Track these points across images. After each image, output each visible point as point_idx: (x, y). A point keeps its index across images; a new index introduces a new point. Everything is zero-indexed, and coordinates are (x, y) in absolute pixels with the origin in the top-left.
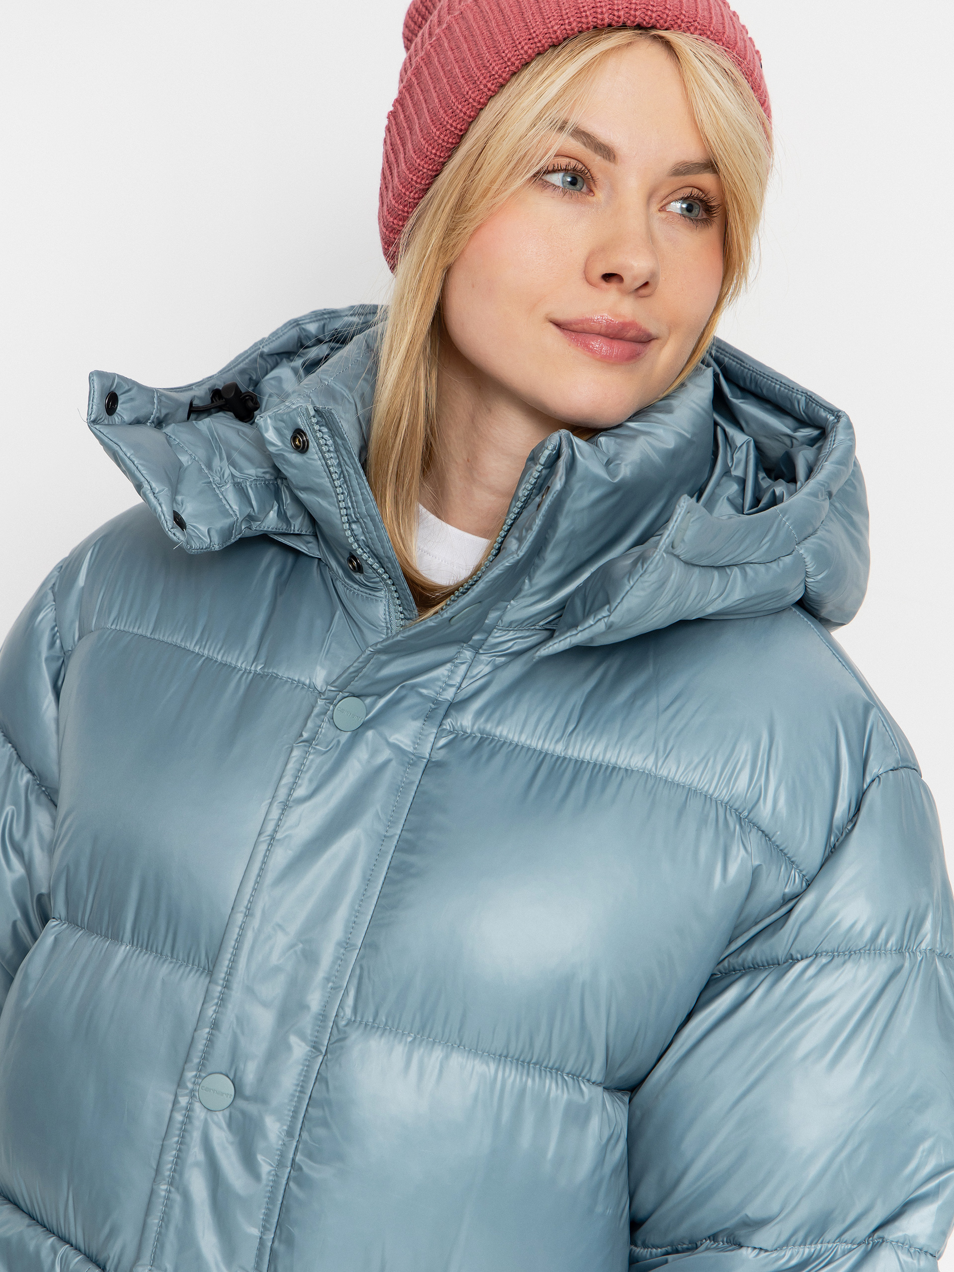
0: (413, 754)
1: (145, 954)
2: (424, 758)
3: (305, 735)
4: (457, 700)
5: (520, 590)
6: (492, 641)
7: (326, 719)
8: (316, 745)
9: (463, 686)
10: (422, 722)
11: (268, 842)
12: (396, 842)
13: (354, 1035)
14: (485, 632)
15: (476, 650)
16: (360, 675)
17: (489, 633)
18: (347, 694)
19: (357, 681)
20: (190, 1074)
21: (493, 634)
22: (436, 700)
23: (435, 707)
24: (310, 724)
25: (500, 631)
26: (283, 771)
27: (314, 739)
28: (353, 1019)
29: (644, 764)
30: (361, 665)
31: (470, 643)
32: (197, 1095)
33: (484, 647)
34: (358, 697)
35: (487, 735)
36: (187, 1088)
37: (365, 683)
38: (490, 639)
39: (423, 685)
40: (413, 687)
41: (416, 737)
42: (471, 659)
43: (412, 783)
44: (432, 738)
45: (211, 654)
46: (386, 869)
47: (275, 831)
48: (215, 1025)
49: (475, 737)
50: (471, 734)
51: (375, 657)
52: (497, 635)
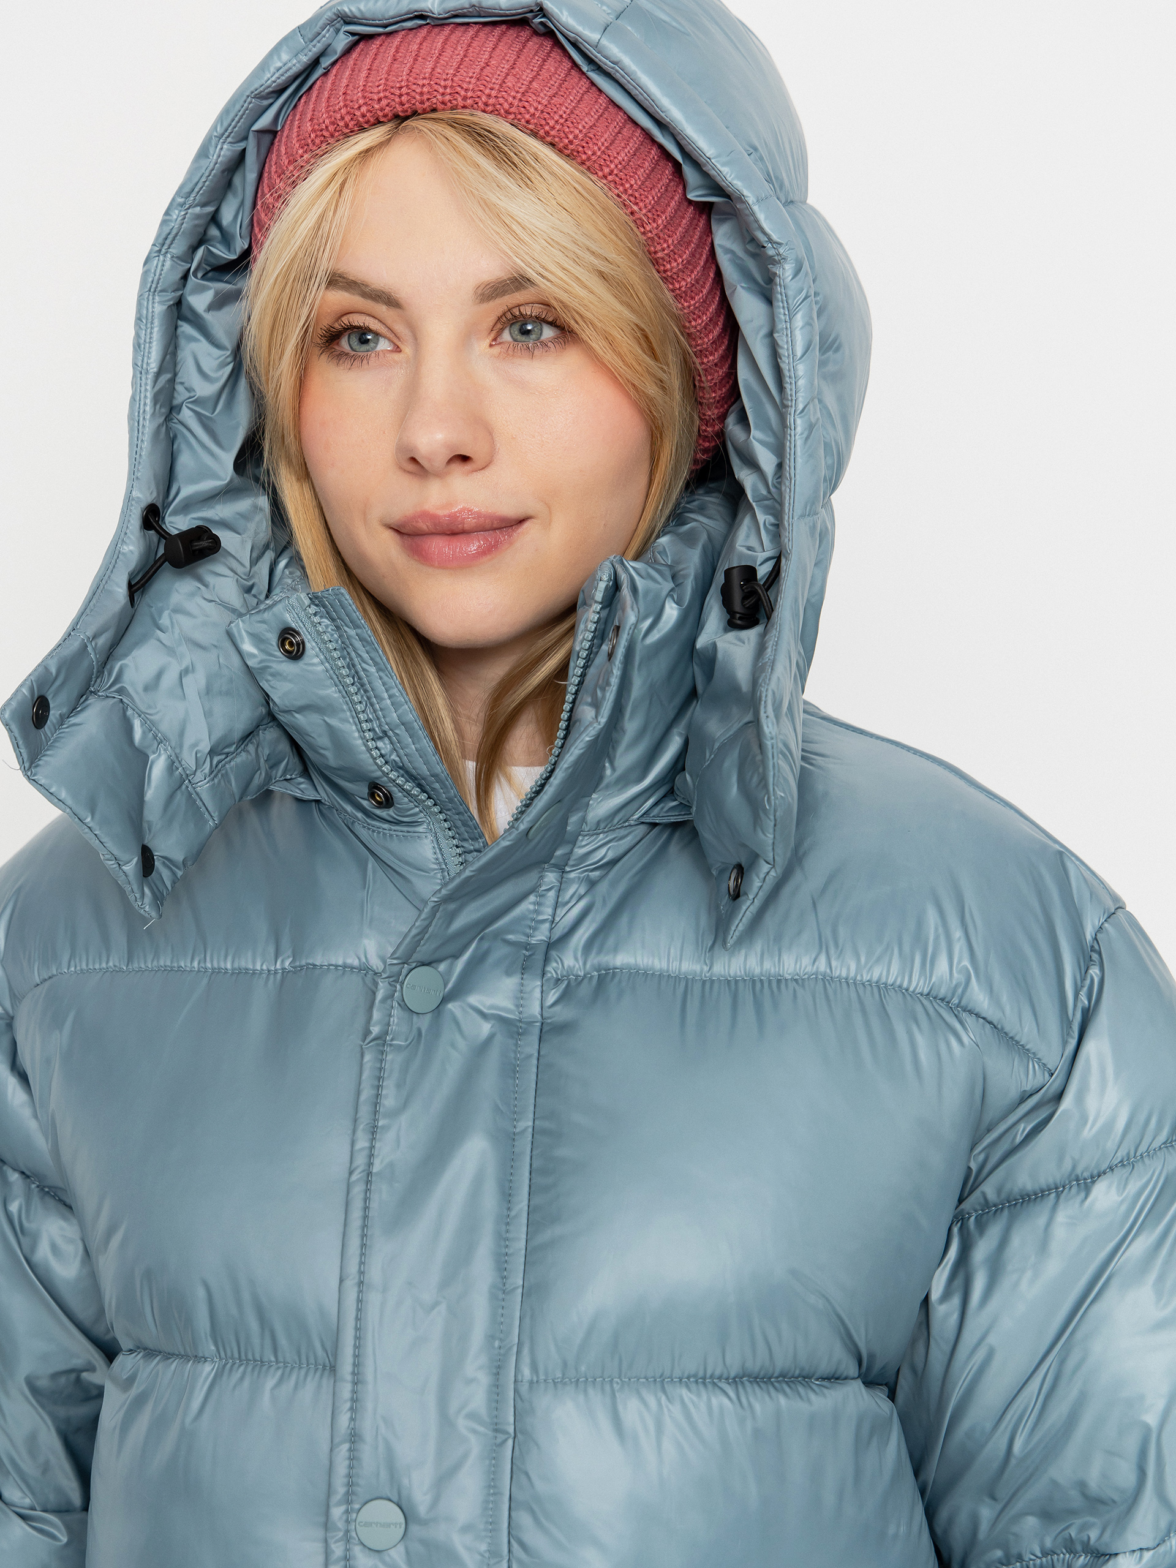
0: (520, 1021)
1: (240, 1366)
2: (537, 1022)
3: (375, 1030)
4: (555, 936)
5: (601, 778)
6: (579, 851)
7: (395, 1004)
8: (392, 1040)
9: (557, 919)
10: (520, 976)
11: (365, 1178)
12: (531, 1136)
13: (543, 1400)
14: (568, 842)
15: (561, 869)
16: (427, 936)
17: (574, 843)
18: (414, 965)
19: (423, 945)
20: (337, 1512)
21: (578, 844)
22: (529, 944)
23: (530, 953)
24: (376, 1015)
25: (586, 838)
26: (360, 1084)
27: (387, 1033)
28: (535, 1379)
29: (815, 967)
30: (426, 922)
31: (552, 861)
32: (355, 1536)
33: (571, 862)
34: (428, 964)
35: (605, 970)
36: (339, 1530)
37: (434, 945)
38: (576, 850)
39: (507, 930)
40: (497, 935)
41: (517, 998)
42: (558, 881)
43: (530, 1056)
44: (537, 993)
45: (216, 965)
46: (527, 1174)
47: (370, 1164)
48: (354, 1437)
49: (592, 977)
50: (585, 975)
51: (441, 909)
52: (584, 843)
